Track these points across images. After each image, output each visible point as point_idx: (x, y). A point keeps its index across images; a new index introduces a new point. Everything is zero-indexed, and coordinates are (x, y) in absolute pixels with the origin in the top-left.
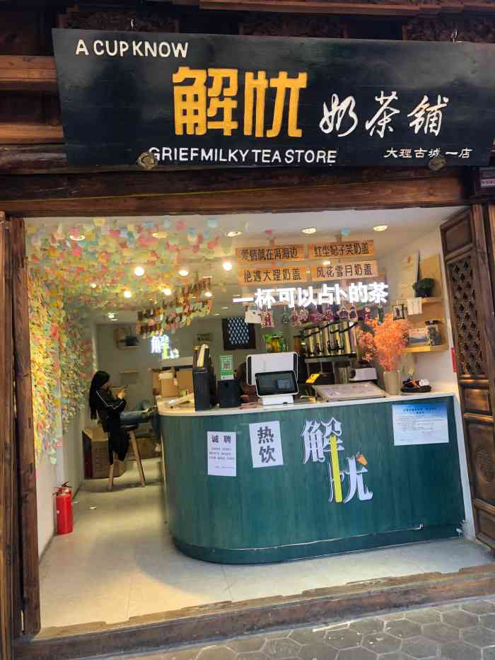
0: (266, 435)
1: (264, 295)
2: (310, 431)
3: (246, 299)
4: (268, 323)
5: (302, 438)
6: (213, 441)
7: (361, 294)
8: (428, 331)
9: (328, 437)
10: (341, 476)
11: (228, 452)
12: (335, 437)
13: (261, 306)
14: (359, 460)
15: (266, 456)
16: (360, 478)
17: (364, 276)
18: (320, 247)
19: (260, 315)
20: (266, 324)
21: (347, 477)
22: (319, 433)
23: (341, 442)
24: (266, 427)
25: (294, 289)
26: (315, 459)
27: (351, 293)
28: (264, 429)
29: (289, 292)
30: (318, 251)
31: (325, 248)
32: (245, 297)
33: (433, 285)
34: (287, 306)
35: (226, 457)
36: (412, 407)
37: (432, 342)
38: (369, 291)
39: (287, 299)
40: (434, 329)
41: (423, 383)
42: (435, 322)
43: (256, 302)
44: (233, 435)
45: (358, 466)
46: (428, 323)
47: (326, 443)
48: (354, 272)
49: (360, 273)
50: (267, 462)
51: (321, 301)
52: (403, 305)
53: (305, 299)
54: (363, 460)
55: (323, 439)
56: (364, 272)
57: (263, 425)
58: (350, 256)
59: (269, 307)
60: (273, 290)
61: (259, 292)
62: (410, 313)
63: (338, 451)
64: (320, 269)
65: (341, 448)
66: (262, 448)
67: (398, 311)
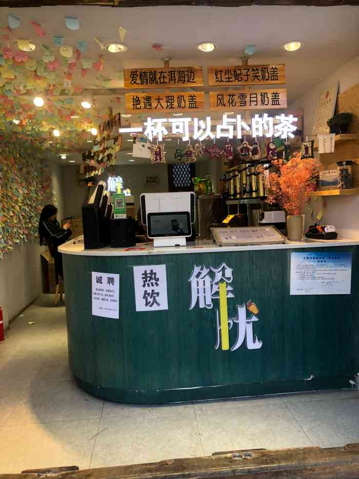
0: (151, 278)
1: (155, 126)
2: (198, 276)
3: (135, 130)
4: (158, 158)
5: (190, 284)
6: (97, 282)
7: (266, 127)
8: (339, 172)
9: (217, 284)
10: (229, 324)
11: (110, 293)
12: (225, 283)
13: (150, 138)
14: (250, 308)
15: (150, 300)
16: (250, 328)
17: (270, 107)
18: (221, 71)
19: (149, 148)
20: (157, 160)
21: (236, 326)
22: (208, 279)
23: (232, 289)
24: (152, 271)
25: (190, 119)
26: (202, 306)
27: (254, 126)
28: (148, 272)
29: (184, 122)
30: (219, 76)
31: (227, 71)
32: (134, 127)
33: (351, 120)
34: (181, 139)
35: (109, 298)
36: (313, 256)
37: (342, 185)
38: (275, 124)
39: (181, 130)
40: (347, 170)
41: (329, 229)
42: (349, 163)
43: (146, 133)
44: (116, 277)
45: (249, 314)
46: (340, 164)
47: (215, 289)
48: (259, 102)
49: (266, 103)
50: (151, 306)
51: (219, 135)
52: (313, 142)
53: (201, 131)
54: (254, 309)
55: (212, 285)
56: (270, 102)
57: (148, 268)
58: (256, 82)
59: (160, 139)
60: (165, 120)
61: (149, 122)
62: (321, 151)
63: (228, 298)
64: (220, 97)
65: (231, 295)
66: (146, 291)
67: (306, 148)
